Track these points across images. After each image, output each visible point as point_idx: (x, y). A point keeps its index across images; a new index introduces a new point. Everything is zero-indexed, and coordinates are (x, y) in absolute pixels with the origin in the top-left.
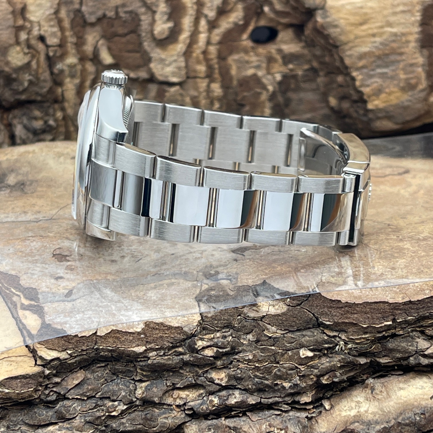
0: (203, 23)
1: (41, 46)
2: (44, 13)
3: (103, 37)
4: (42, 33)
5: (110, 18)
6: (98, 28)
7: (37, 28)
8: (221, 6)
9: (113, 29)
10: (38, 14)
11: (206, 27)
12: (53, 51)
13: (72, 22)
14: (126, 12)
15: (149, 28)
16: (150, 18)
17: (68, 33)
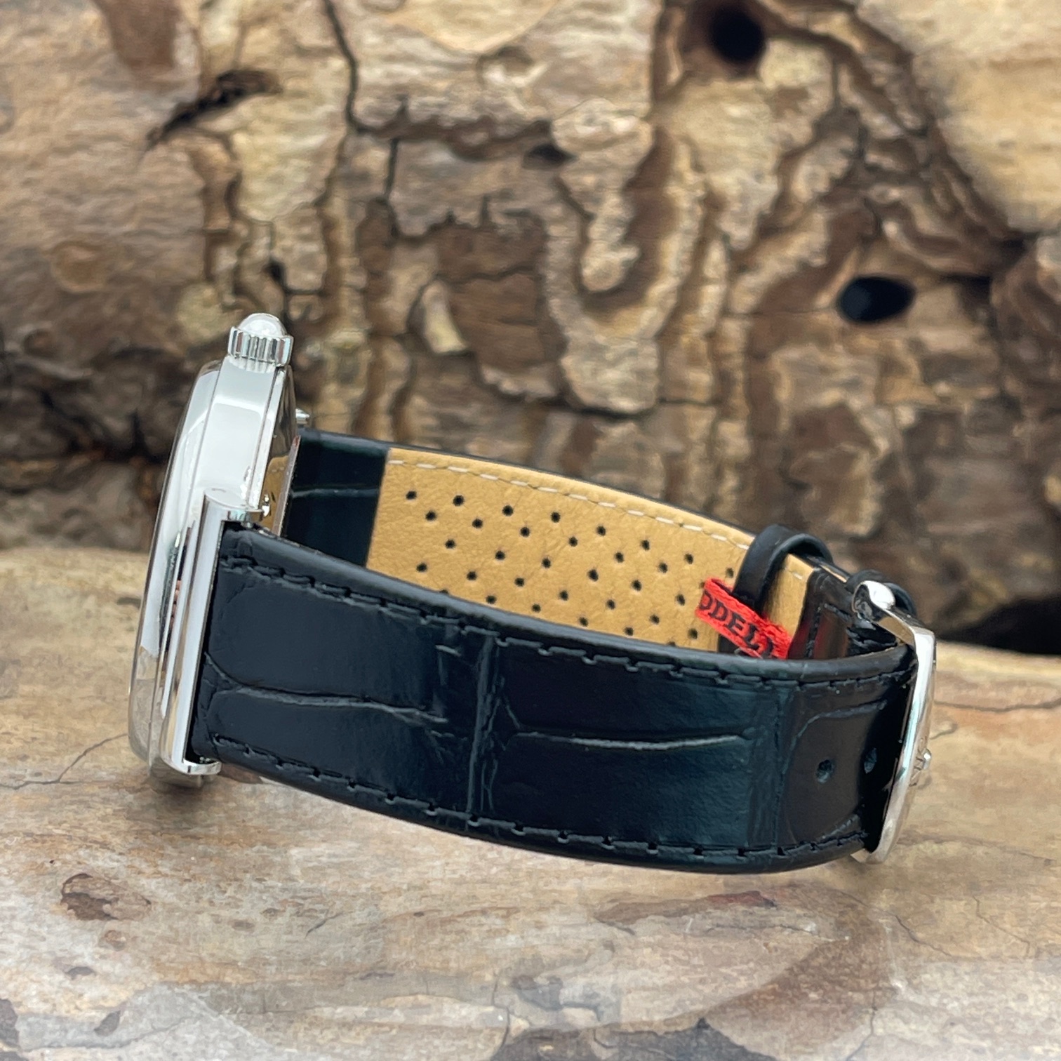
0: (716, 256)
1: (270, 291)
2: (286, 203)
3: (439, 276)
4: (278, 254)
5: (465, 227)
6: (428, 252)
7: (264, 241)
8: (767, 212)
9: (469, 259)
10: (269, 203)
11: (723, 268)
12: (300, 306)
13: (361, 230)
14: (510, 214)
15: (569, 261)
16: (574, 234)
17: (345, 261)
